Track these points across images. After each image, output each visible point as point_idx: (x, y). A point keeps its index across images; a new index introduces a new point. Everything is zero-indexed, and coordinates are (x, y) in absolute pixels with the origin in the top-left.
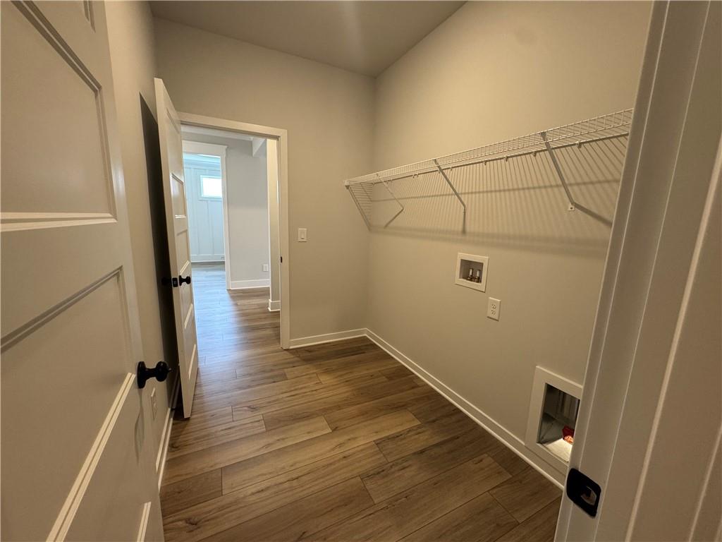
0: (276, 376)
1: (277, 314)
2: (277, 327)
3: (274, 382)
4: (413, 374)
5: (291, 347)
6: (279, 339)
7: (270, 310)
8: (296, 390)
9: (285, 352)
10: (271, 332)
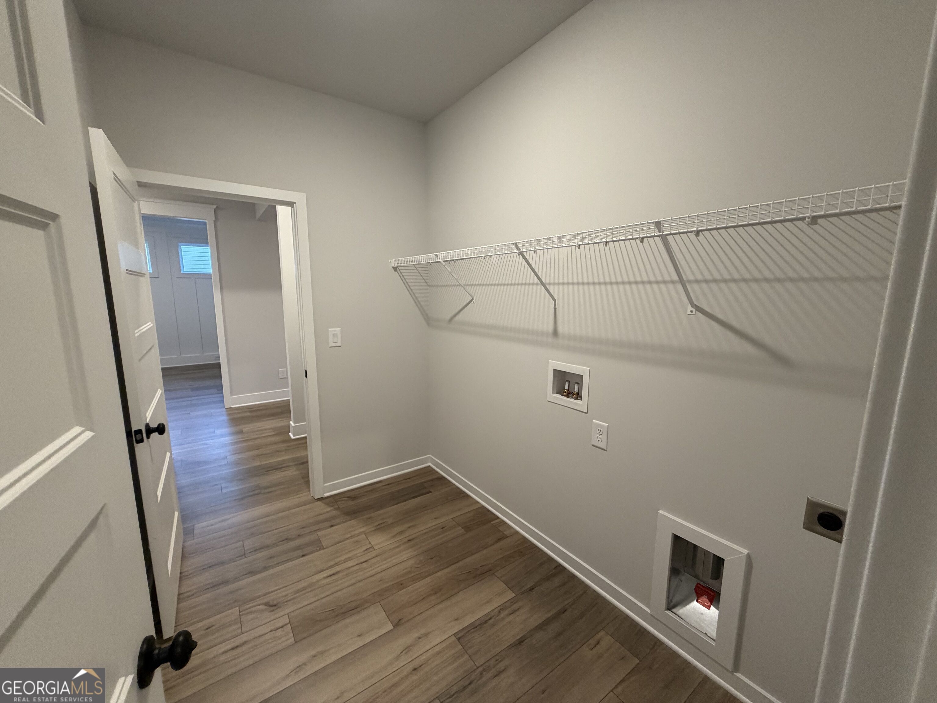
0: (308, 545)
1: (303, 443)
2: (304, 463)
3: (303, 556)
4: (498, 518)
5: (326, 495)
6: (307, 482)
7: (292, 437)
8: (336, 564)
9: (319, 503)
10: (295, 473)
